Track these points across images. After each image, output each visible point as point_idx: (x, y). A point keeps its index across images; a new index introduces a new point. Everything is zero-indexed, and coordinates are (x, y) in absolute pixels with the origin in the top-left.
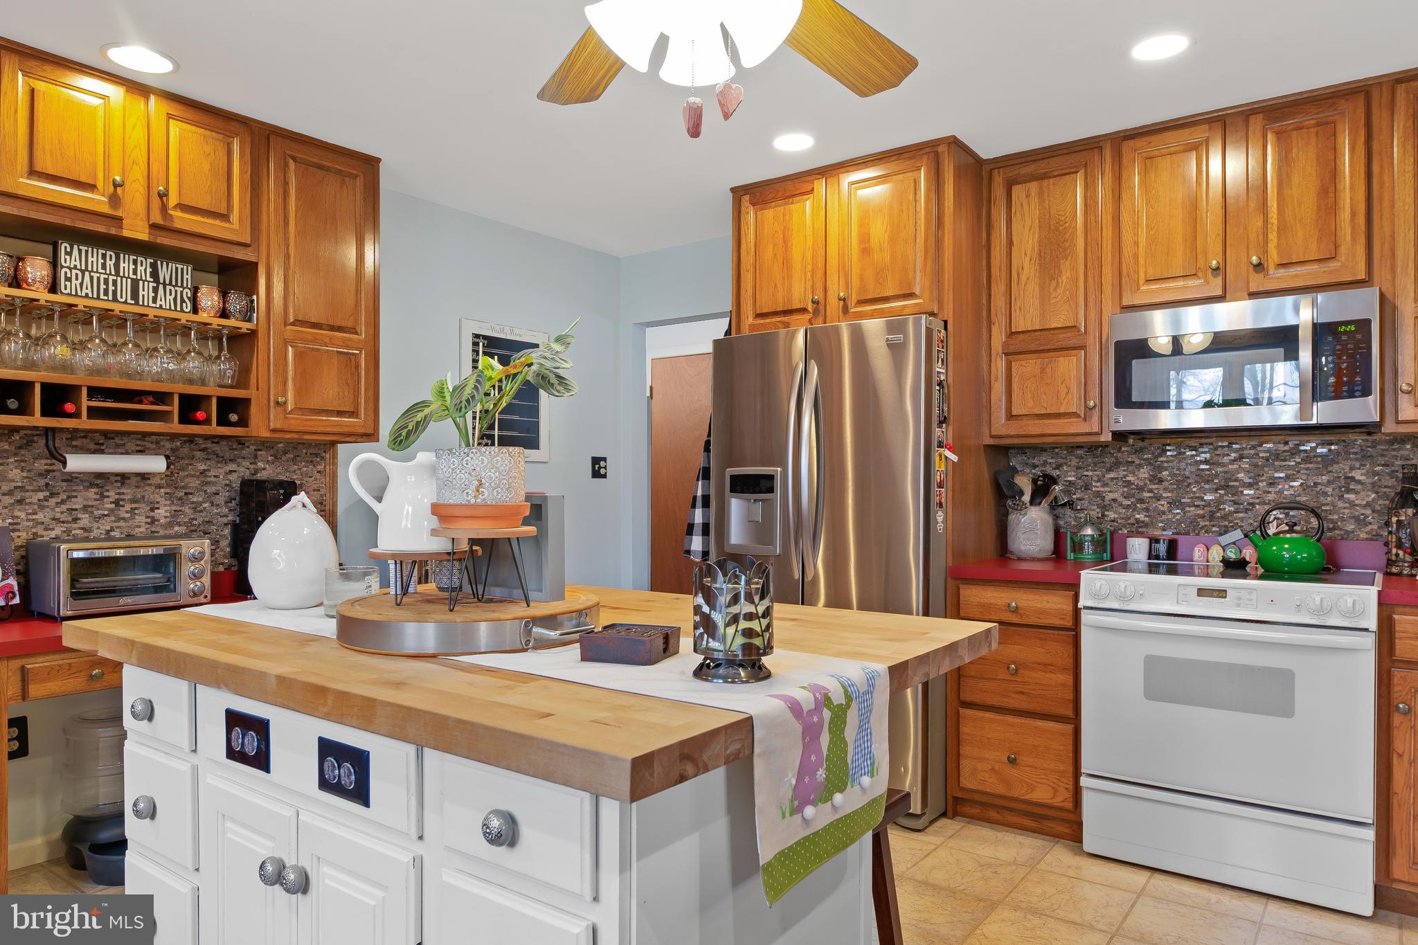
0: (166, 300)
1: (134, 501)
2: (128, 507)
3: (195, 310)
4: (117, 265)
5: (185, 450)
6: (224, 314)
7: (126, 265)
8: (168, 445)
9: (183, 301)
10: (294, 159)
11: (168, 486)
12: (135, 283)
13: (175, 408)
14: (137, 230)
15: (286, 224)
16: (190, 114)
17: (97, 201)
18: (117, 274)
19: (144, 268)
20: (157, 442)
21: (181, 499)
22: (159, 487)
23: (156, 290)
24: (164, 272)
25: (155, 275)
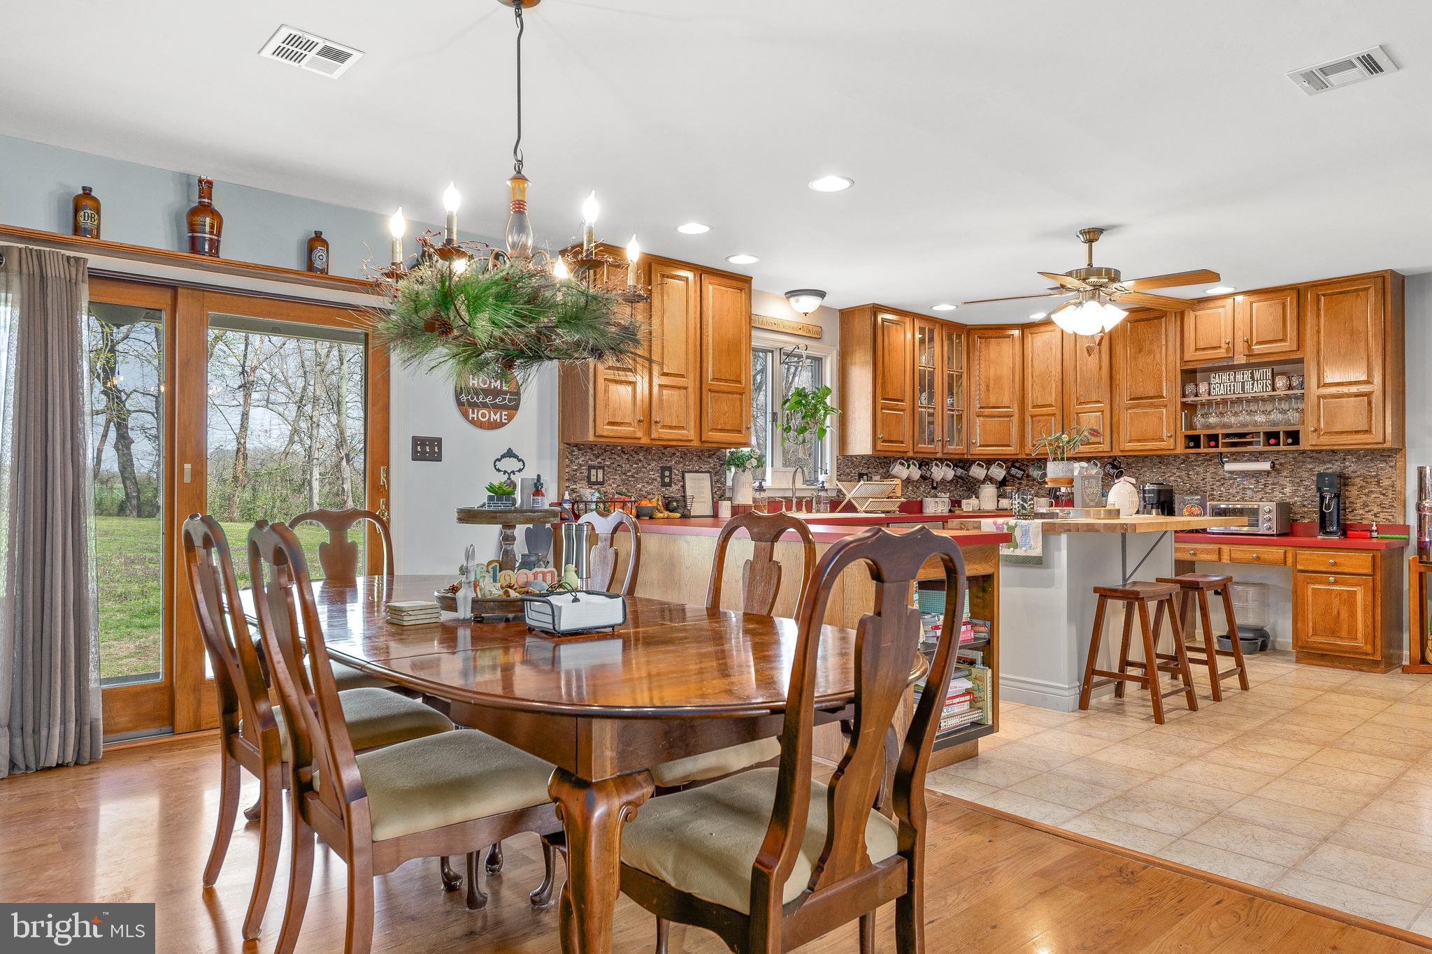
0: (1258, 388)
1: (1272, 484)
2: (1270, 487)
3: (1274, 390)
4: (1235, 378)
5: (1301, 458)
6: (1290, 387)
7: (1239, 377)
8: (1291, 456)
9: (1267, 386)
10: (1324, 295)
11: (1291, 476)
12: (1243, 383)
13: (1261, 439)
14: (1240, 359)
15: (1318, 332)
16: (1263, 297)
17: (1222, 353)
18: (1235, 381)
19: (1247, 374)
20: (1285, 455)
21: (1298, 483)
22: (1286, 477)
23: (1253, 384)
24: (1257, 375)
25: (1252, 378)
